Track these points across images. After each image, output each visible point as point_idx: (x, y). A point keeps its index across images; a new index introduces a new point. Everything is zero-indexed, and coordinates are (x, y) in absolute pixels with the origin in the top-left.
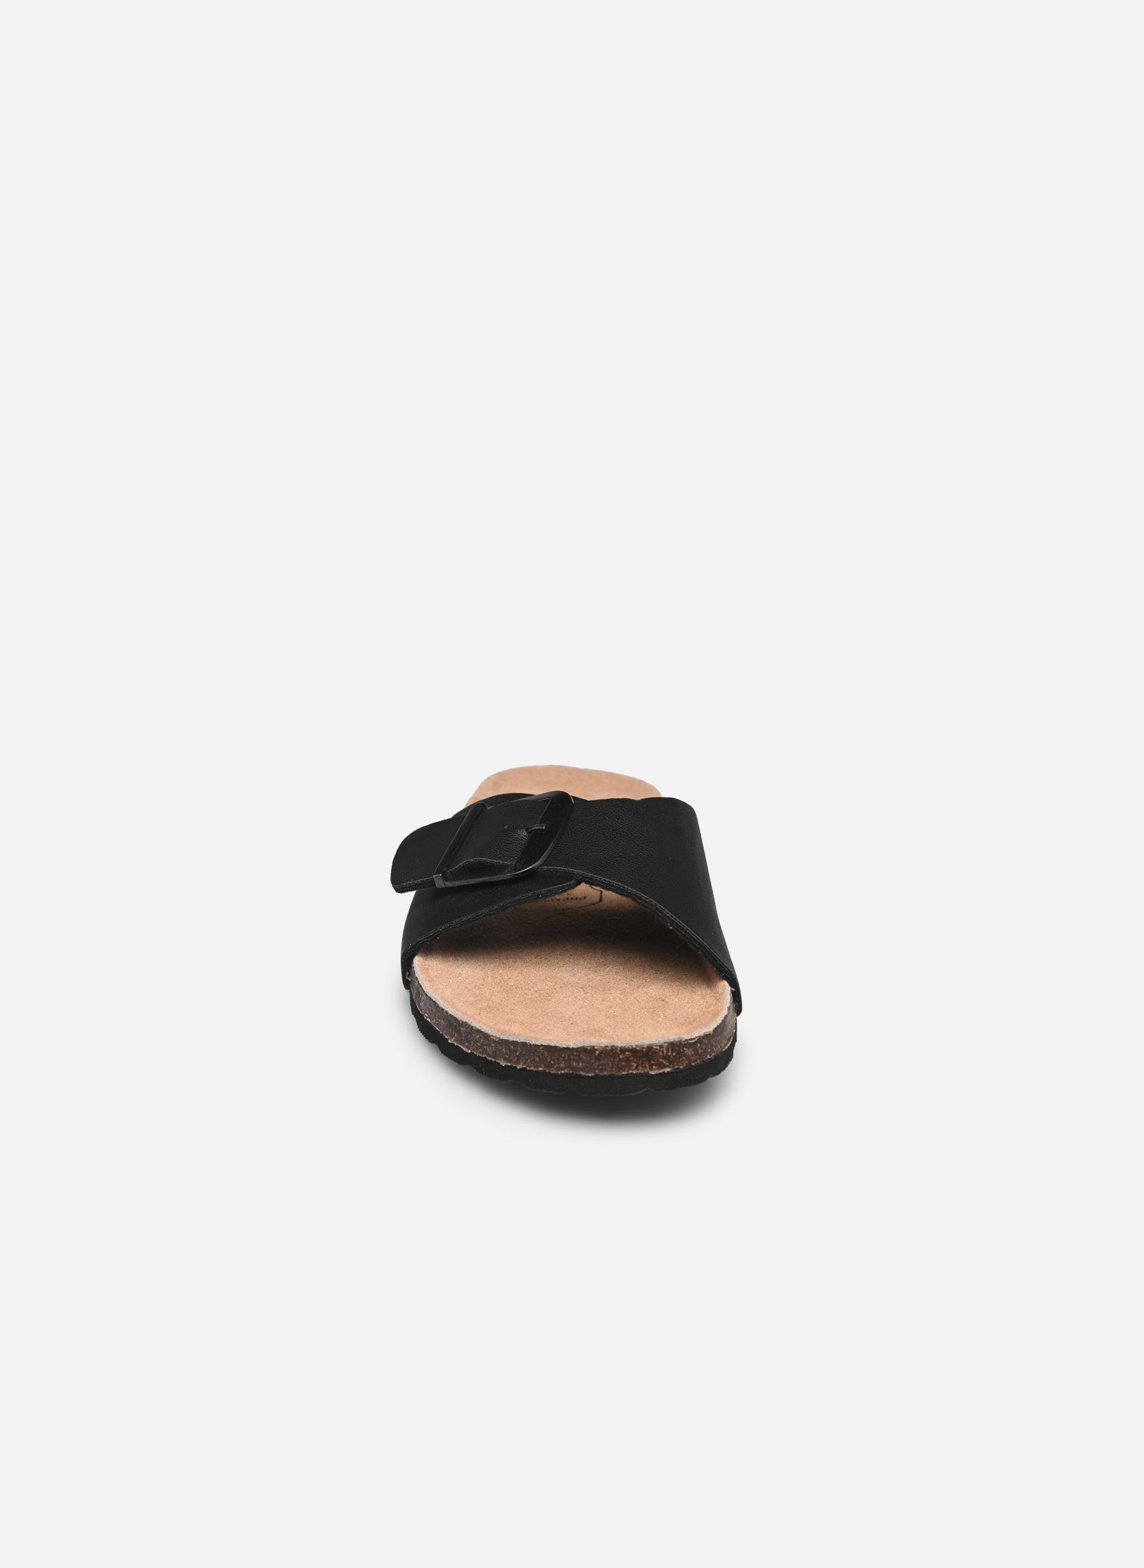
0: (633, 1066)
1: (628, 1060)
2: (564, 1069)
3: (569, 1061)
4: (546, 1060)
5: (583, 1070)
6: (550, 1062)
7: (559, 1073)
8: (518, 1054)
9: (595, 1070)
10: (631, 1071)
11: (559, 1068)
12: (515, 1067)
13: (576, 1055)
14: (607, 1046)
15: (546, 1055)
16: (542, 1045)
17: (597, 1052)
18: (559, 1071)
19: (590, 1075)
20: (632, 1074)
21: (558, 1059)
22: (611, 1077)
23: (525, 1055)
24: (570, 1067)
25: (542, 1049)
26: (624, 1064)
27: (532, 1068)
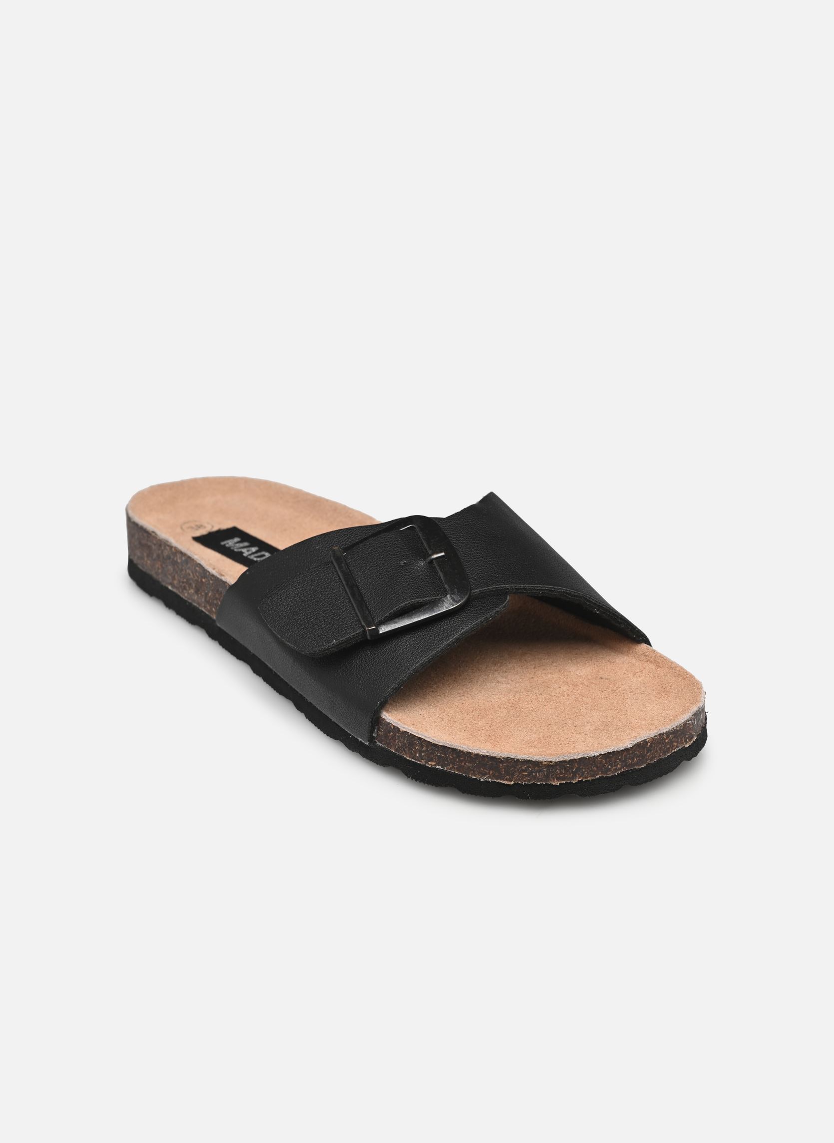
0: (674, 746)
1: (671, 742)
2: (620, 769)
3: (625, 761)
4: (604, 766)
5: (637, 764)
6: (608, 767)
7: (616, 774)
8: (574, 770)
9: (647, 760)
10: (673, 751)
11: (616, 770)
12: (571, 783)
13: (632, 753)
14: (655, 736)
15: (604, 762)
16: (601, 754)
17: (649, 744)
18: (615, 772)
19: (643, 766)
20: (675, 752)
21: (615, 762)
22: (660, 761)
23: (582, 768)
24: (626, 766)
25: (600, 758)
26: (668, 746)
27: (589, 778)
